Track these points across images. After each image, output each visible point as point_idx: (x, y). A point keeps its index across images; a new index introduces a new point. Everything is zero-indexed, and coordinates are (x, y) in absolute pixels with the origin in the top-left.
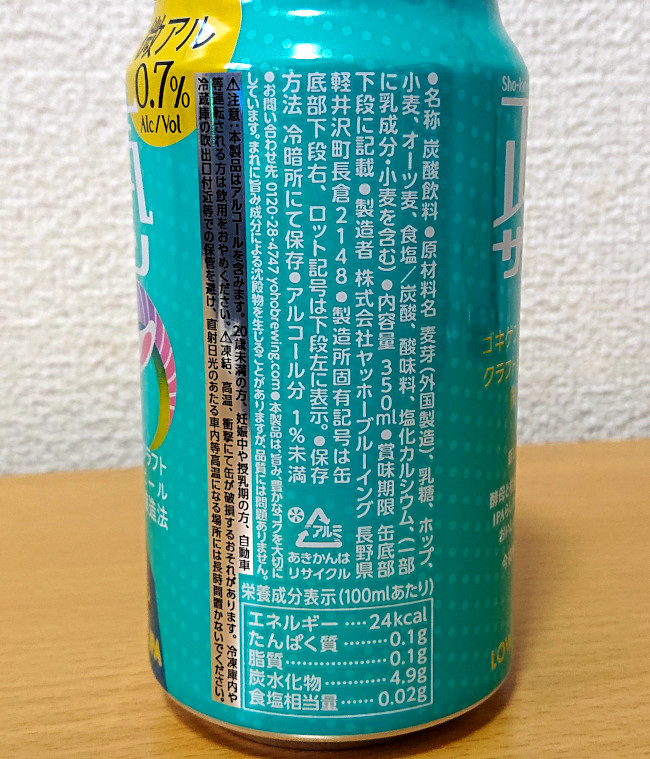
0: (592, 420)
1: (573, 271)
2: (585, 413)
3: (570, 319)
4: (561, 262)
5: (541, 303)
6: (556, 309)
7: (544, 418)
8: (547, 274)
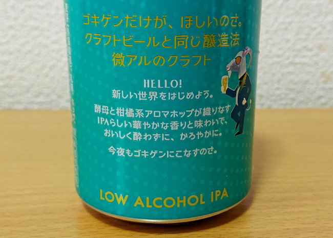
0: (323, 100)
1: (319, 33)
2: (320, 97)
3: (317, 55)
4: (314, 29)
5: (305, 47)
6: (311, 50)
7: (302, 99)
8: (308, 34)
